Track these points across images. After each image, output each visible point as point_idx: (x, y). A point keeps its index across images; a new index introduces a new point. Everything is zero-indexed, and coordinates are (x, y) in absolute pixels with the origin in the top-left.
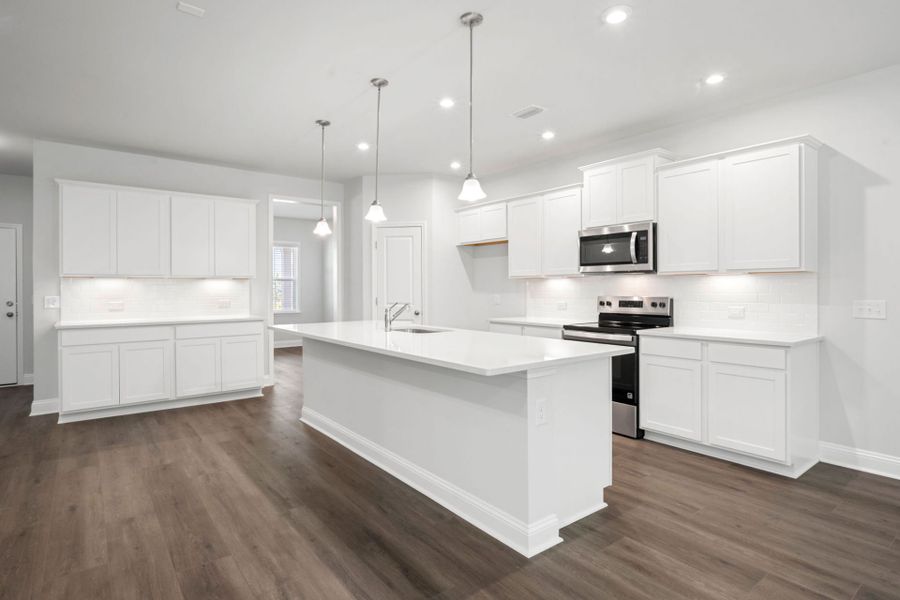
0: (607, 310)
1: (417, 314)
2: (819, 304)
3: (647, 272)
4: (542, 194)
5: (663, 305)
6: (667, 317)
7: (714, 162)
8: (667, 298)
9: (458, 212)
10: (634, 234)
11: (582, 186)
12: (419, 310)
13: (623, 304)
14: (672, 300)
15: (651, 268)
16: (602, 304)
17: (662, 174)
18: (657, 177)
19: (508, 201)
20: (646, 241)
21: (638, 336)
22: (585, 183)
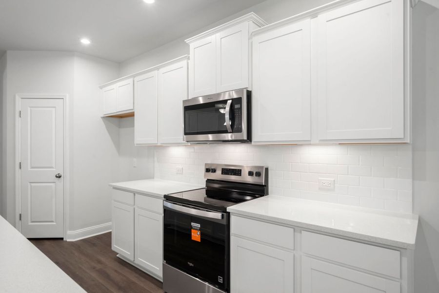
0: (212, 176)
1: (59, 177)
2: (413, 179)
3: (242, 141)
4: (158, 69)
5: (258, 174)
6: (262, 186)
7: (307, 21)
8: (262, 167)
9: (101, 88)
10: (229, 102)
11: (189, 58)
12: (61, 174)
13: (226, 171)
14: (267, 169)
15: (245, 138)
16: (208, 170)
17: (256, 39)
18: (252, 43)
19: (134, 76)
20: (240, 109)
21: (229, 213)
22: (191, 55)
